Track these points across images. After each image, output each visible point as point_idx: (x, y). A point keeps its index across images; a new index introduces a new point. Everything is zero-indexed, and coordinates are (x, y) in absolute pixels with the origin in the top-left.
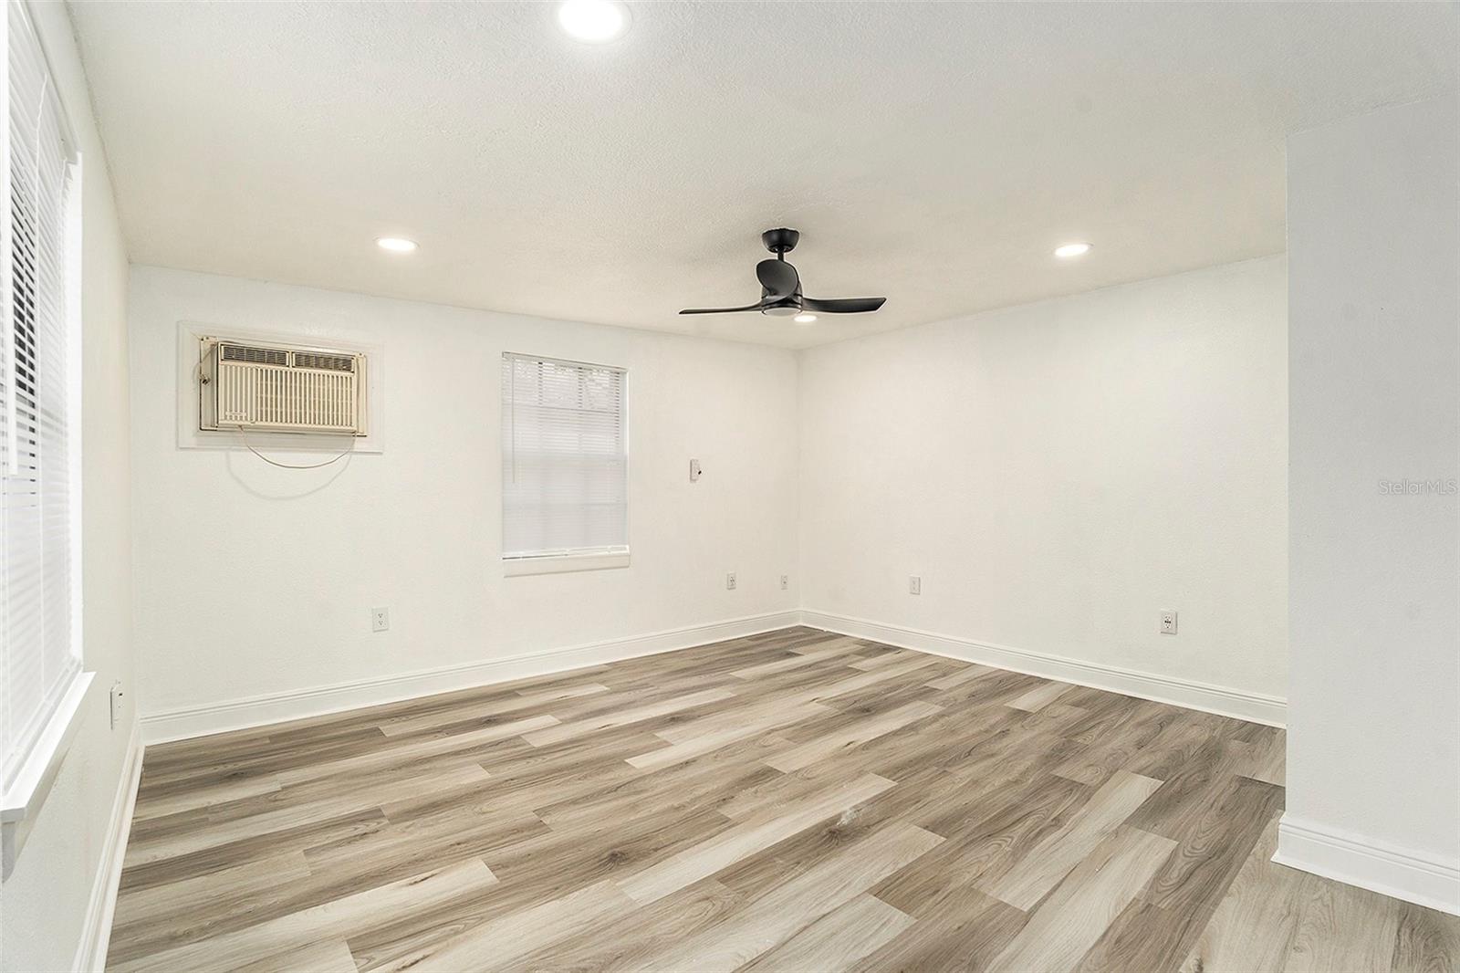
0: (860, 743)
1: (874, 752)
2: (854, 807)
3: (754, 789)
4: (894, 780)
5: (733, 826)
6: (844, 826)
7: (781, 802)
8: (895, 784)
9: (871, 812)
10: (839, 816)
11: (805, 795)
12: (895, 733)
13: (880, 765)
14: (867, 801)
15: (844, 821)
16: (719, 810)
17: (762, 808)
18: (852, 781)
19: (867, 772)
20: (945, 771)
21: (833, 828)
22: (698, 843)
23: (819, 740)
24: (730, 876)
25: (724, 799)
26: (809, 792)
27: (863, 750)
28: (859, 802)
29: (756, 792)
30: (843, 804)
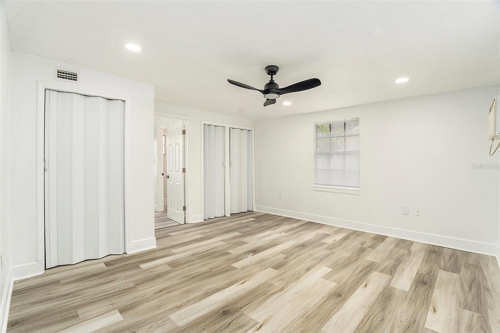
0: (239, 283)
1: (234, 278)
2: (247, 258)
3: (279, 262)
4: (232, 266)
5: (281, 252)
6: (251, 253)
7: (270, 258)
8: (231, 265)
9: (243, 256)
10: (252, 255)
11: (263, 260)
12: (218, 290)
13: (234, 272)
14: (244, 259)
15: (251, 254)
16: (286, 256)
17: (274, 257)
18: (247, 265)
19: (240, 269)
20: (211, 269)
21: (254, 253)
22: (287, 249)
23: (257, 285)
24: (276, 244)
25: (287, 258)
26: (261, 262)
27: (238, 280)
28: (246, 259)
29: (278, 261)
30: (252, 259)
